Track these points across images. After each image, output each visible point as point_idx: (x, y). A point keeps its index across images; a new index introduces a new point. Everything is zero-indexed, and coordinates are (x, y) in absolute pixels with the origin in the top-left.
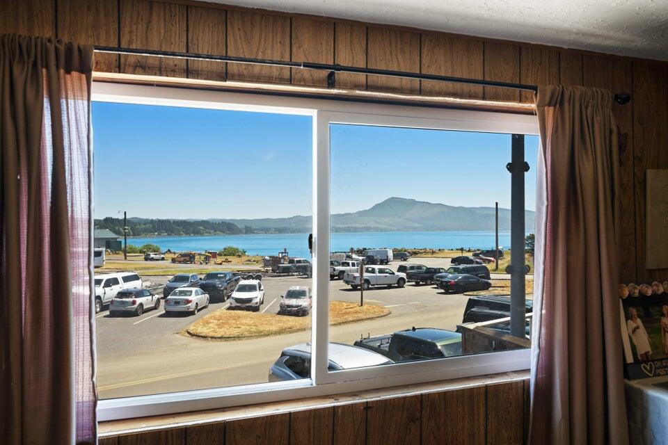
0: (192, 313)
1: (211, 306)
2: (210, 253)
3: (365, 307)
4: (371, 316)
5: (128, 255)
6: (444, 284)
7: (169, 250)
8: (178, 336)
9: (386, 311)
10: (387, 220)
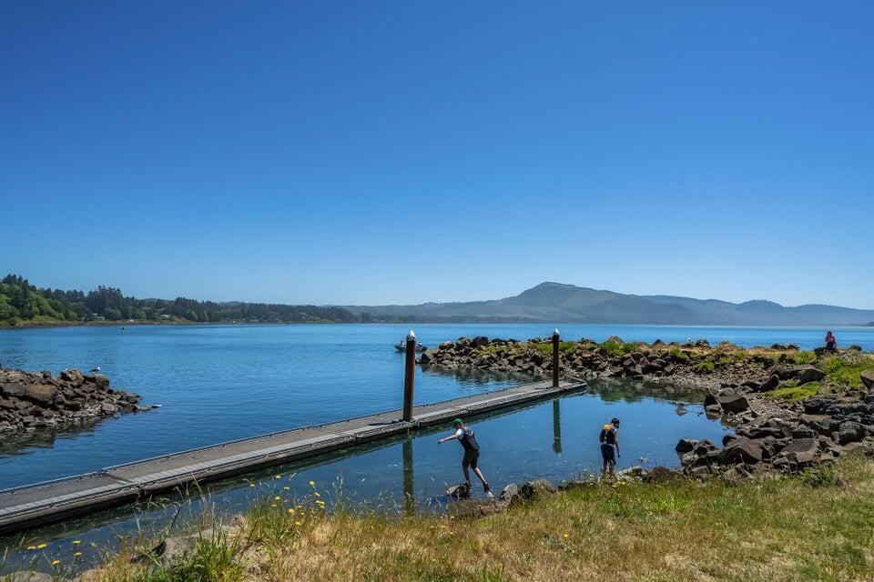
10: (540, 309)
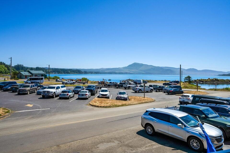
0: (87, 99)
1: (92, 97)
2: (79, 79)
3: (146, 98)
4: (150, 101)
5: (50, 79)
6: (168, 91)
7: (63, 78)
8: (87, 106)
9: (154, 100)
10: (133, 70)
